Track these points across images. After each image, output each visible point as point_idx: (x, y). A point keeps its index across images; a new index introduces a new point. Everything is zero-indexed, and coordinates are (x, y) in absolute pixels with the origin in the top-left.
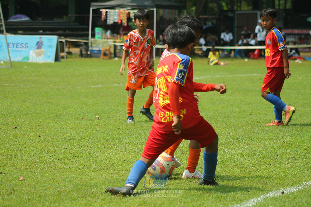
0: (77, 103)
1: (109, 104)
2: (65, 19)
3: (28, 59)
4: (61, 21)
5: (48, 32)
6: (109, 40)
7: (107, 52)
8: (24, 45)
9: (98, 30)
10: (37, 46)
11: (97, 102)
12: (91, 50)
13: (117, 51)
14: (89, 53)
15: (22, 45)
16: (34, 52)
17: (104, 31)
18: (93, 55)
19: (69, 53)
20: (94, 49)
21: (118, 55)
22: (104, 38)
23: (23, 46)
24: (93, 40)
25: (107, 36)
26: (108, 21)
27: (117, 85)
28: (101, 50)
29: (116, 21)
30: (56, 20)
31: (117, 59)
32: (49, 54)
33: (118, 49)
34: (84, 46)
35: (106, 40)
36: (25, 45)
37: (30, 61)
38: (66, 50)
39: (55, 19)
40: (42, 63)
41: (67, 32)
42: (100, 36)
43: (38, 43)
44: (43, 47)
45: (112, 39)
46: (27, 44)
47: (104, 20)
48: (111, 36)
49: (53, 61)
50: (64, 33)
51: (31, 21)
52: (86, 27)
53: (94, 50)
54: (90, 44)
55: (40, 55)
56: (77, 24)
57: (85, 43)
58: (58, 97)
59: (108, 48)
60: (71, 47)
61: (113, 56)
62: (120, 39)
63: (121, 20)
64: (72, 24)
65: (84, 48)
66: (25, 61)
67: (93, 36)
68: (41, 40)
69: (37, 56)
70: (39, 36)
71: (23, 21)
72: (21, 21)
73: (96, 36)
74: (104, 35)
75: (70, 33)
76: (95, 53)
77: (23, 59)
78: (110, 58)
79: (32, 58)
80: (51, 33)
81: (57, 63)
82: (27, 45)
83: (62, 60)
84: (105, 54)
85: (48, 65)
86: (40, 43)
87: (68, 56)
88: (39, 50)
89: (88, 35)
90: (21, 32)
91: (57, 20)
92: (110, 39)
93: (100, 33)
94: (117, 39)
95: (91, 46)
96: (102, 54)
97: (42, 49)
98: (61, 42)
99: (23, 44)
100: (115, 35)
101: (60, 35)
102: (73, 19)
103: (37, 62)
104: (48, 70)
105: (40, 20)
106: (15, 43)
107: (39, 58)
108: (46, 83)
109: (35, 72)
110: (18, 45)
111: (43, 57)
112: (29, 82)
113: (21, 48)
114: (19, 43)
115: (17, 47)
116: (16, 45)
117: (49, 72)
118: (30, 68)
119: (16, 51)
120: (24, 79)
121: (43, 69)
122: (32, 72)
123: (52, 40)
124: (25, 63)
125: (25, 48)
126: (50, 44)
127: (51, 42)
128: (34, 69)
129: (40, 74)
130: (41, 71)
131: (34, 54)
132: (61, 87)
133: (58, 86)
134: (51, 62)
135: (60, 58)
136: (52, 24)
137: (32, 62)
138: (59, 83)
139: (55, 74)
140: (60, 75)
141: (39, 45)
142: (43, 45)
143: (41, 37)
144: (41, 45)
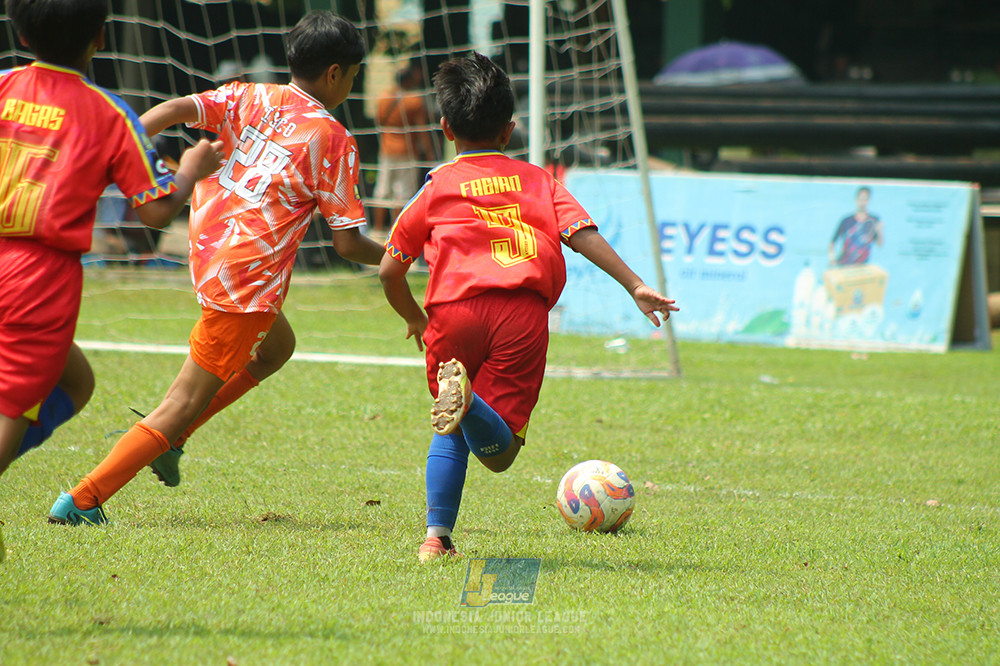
3: (784, 329)
4: (993, 85)
5: (910, 160)
8: (757, 239)
10: (839, 247)
15: (746, 235)
16: (821, 281)
23: (751, 246)
30: (961, 83)
32: (917, 296)
36: (766, 238)
37: (790, 341)
39: (956, 77)
40: (872, 355)
43: (847, 223)
44: (875, 250)
46: (780, 231)
49: (940, 346)
51: (802, 84)
55: (858, 303)
66: (762, 336)
68: (862, 209)
69: (840, 311)
70: (852, 184)
71: (753, 83)
72: (740, 84)
77: (749, 329)
79: (807, 323)
80: (928, 162)
81: (966, 357)
82: (774, 236)
83: (997, 338)
85: (910, 369)
86: (858, 228)
88: (851, 273)
90: (742, 154)
91: (970, 78)
97: (874, 268)
98: (995, 224)
99: (752, 229)
101: (987, 182)
103: (840, 344)
104: (909, 400)
105: (861, 80)
106: (701, 227)
107: (854, 323)
108: (894, 479)
109: (829, 411)
110: (722, 234)
111: (873, 314)
112: (787, 472)
113: (737, 254)
114: (725, 227)
115: (712, 252)
116: (705, 235)
117: (912, 413)
118: (792, 385)
119: (705, 275)
120: (757, 453)
121: (879, 395)
122: (806, 412)
123: (938, 207)
124: (760, 349)
125: (766, 255)
126: (925, 233)
127: (930, 223)
128: (819, 391)
129: (860, 426)
130: (862, 406)
131: (822, 293)
132: (996, 512)
133: (973, 502)
134: (924, 346)
135: (985, 323)
136: (939, 107)
137: (803, 347)
138: (979, 486)
139: (957, 426)
140: (985, 434)
141: (854, 238)
142: (875, 237)
143: (866, 190)
144: (864, 239)
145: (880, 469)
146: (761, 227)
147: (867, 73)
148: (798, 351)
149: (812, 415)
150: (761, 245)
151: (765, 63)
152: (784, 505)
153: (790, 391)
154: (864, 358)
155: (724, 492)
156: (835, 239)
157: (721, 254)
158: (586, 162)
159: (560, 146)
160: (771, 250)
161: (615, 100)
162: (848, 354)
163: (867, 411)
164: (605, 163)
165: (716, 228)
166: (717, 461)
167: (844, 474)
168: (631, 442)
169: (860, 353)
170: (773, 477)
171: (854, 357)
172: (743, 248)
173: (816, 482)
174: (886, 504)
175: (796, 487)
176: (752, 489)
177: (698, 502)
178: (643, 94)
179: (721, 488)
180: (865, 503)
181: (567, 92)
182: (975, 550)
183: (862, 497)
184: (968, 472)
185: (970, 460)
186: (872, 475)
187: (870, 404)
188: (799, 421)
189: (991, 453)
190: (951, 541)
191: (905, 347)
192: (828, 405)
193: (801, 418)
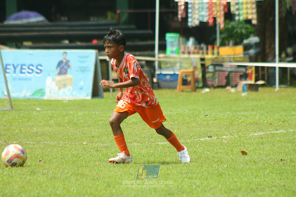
0: (132, 175)
1: (190, 175)
2: (110, 18)
3: (43, 94)
4: (102, 21)
5: (79, 44)
6: (192, 56)
7: (189, 79)
8: (34, 68)
9: (170, 37)
10: (58, 70)
11: (169, 172)
12: (158, 75)
13: (208, 75)
14: (155, 80)
15: (31, 67)
16: (54, 80)
17: (182, 39)
18: (162, 84)
20: (164, 72)
21: (209, 83)
22: (184, 53)
23: (32, 70)
24: (162, 55)
25: (188, 48)
26: (190, 20)
27: (207, 138)
28: (177, 75)
29: (205, 20)
30: (93, 21)
31: (207, 90)
32: (82, 83)
33: (209, 72)
35: (186, 56)
36: (37, 68)
37: (45, 98)
38: (113, 75)
39: (92, 19)
40: (69, 101)
42: (174, 49)
43: (60, 63)
44: (69, 70)
45: (198, 53)
46: (41, 65)
47: (182, 18)
48: (195, 48)
49: (89, 97)
51: (47, 22)
52: (150, 32)
53: (165, 75)
54: (156, 64)
55: (65, 86)
56: (133, 26)
57: (147, 62)
58: (97, 163)
59: (191, 70)
61: (201, 85)
62: (213, 54)
63: (215, 19)
64: (123, 27)
65: (146, 72)
66: (37, 97)
67: (163, 48)
68: (65, 59)
69: (59, 88)
70: (62, 51)
71: (33, 23)
72: (29, 23)
73: (169, 49)
74: (182, 47)
76: (167, 81)
77: (33, 95)
78: (196, 89)
79: (50, 92)
80: (84, 44)
81: (97, 100)
82: (39, 67)
83: (105, 94)
84: (185, 82)
85: (80, 105)
86: (64, 64)
88: (62, 77)
89: (152, 48)
90: (29, 44)
91: (96, 19)
92: (194, 53)
93: (176, 43)
94: (207, 53)
95: (160, 67)
96: (180, 81)
97: (69, 76)
98: (103, 61)
99: (32, 65)
100: (203, 45)
102: (124, 18)
103: (60, 98)
104: (79, 114)
105: (65, 21)
106: (18, 65)
107: (64, 92)
108: (74, 137)
109: (56, 118)
110: (24, 67)
111: (69, 89)
112: (43, 136)
113: (28, 73)
114: (25, 65)
115: (21, 72)
116: (19, 67)
117: (80, 117)
118: (45, 110)
119: (20, 79)
120: (35, 131)
121: (71, 112)
122: (49, 118)
123: (86, 57)
124: (37, 100)
125: (37, 73)
126: (83, 65)
127: (84, 62)
128: (54, 112)
129: (65, 122)
130: (66, 116)
131: (54, 83)
132: (103, 145)
133: (97, 142)
134: (84, 98)
135: (102, 90)
136: (87, 28)
137: (49, 99)
138: (99, 137)
139: (93, 121)
140: (101, 122)
141: (63, 67)
142: (69, 66)
143: (65, 53)
144: (66, 67)
145: (70, 134)
146: (35, 65)
147: (66, 19)
148: (48, 100)
149: (51, 119)
150: (36, 70)
151: (35, 16)
152: (42, 146)
153: (45, 112)
154: (67, 102)
155: (24, 143)
156: (57, 68)
157: (24, 73)
160: (39, 71)
162: (62, 101)
163: (67, 117)
165: (22, 65)
166: (23, 134)
167: (60, 136)
169: (66, 100)
170: (39, 138)
171: (64, 102)
172: (30, 71)
173: (52, 139)
174: (71, 144)
175: (46, 140)
176: (32, 142)
179: (23, 142)
180: (65, 144)
182: (96, 156)
183: (65, 143)
184: (96, 134)
185: (96, 130)
186: (68, 136)
187: (68, 115)
188: (47, 121)
189: (102, 128)
190: (90, 154)
191: (79, 98)
192: (56, 116)
193: (48, 120)
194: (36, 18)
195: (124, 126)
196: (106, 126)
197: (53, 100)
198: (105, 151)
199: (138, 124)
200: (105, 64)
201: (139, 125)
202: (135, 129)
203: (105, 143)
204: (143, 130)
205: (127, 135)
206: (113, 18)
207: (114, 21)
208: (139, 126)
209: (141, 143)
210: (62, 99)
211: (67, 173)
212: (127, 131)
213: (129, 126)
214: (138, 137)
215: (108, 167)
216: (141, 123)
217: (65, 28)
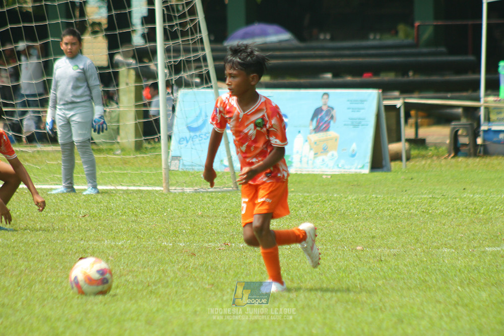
0: (440, 302)
2: (403, 35)
4: (389, 40)
5: (349, 79)
10: (315, 123)
12: (485, 131)
14: (479, 141)
16: (306, 140)
18: (491, 147)
19: (418, 143)
20: (496, 127)
24: (491, 98)
30: (374, 40)
32: (354, 146)
34: (464, 121)
37: (292, 170)
38: (408, 132)
39: (371, 37)
40: (332, 176)
41: (412, 76)
43: (318, 111)
49: (367, 170)
50: (400, 79)
51: (296, 43)
52: (471, 58)
54: (482, 113)
55: (325, 150)
56: (443, 49)
57: (467, 109)
58: (380, 283)
60: (422, 125)
64: (425, 50)
65: (464, 126)
67: (494, 86)
69: (316, 154)
70: (321, 91)
71: (272, 43)
72: (265, 43)
75: (419, 78)
76: (499, 142)
79: (301, 161)
80: (358, 79)
81: (379, 175)
83: (394, 165)
85: (351, 182)
86: (324, 113)
87: (414, 152)
88: (321, 135)
89: (476, 85)
91: (378, 37)
95: (488, 119)
97: (332, 133)
98: (391, 109)
101: (386, 88)
102: (427, 34)
103: (317, 171)
104: (350, 198)
105: (325, 39)
107: (323, 161)
108: (341, 237)
109: (310, 204)
111: (333, 155)
117: (351, 204)
118: (293, 192)
121: (335, 195)
123: (362, 101)
126: (356, 115)
127: (359, 110)
128: (306, 194)
129: (325, 211)
130: (327, 201)
131: (307, 146)
132: (390, 251)
133: (380, 247)
134: (358, 171)
135: (388, 158)
136: (363, 52)
137: (299, 173)
138: (383, 239)
139: (373, 209)
140: (386, 213)
141: (322, 118)
142: (332, 117)
143: (327, 94)
144: (326, 119)
145: (334, 232)
148: (297, 175)
149: (302, 207)
151: (277, 33)
153: (292, 195)
154: (329, 177)
156: (312, 119)
158: (188, 85)
159: (175, 78)
161: (200, 54)
162: (320, 176)
163: (329, 204)
164: (197, 85)
168: (212, 223)
169: (327, 175)
171: (324, 177)
177: (244, 252)
178: (213, 50)
180: (326, 249)
181: (177, 51)
182: (379, 271)
183: (325, 247)
184: (377, 232)
185: (379, 226)
186: (330, 236)
187: (331, 200)
188: (295, 210)
189: (389, 222)
190: (368, 267)
191: (349, 171)
192: (309, 201)
193: (296, 208)
194: (277, 36)
195: (426, 218)
196: (395, 218)
197: (305, 174)
198: (393, 262)
199: (451, 215)
200: (393, 114)
201: (452, 217)
202: (444, 225)
203: (394, 249)
204: (459, 226)
205: (432, 234)
206: (407, 36)
207: (410, 41)
208: (452, 219)
209: (456, 249)
210: (321, 173)
211: (329, 299)
212: (431, 228)
213: (433, 219)
214: (450, 237)
215: (399, 289)
216: (454, 213)
217: (326, 52)
